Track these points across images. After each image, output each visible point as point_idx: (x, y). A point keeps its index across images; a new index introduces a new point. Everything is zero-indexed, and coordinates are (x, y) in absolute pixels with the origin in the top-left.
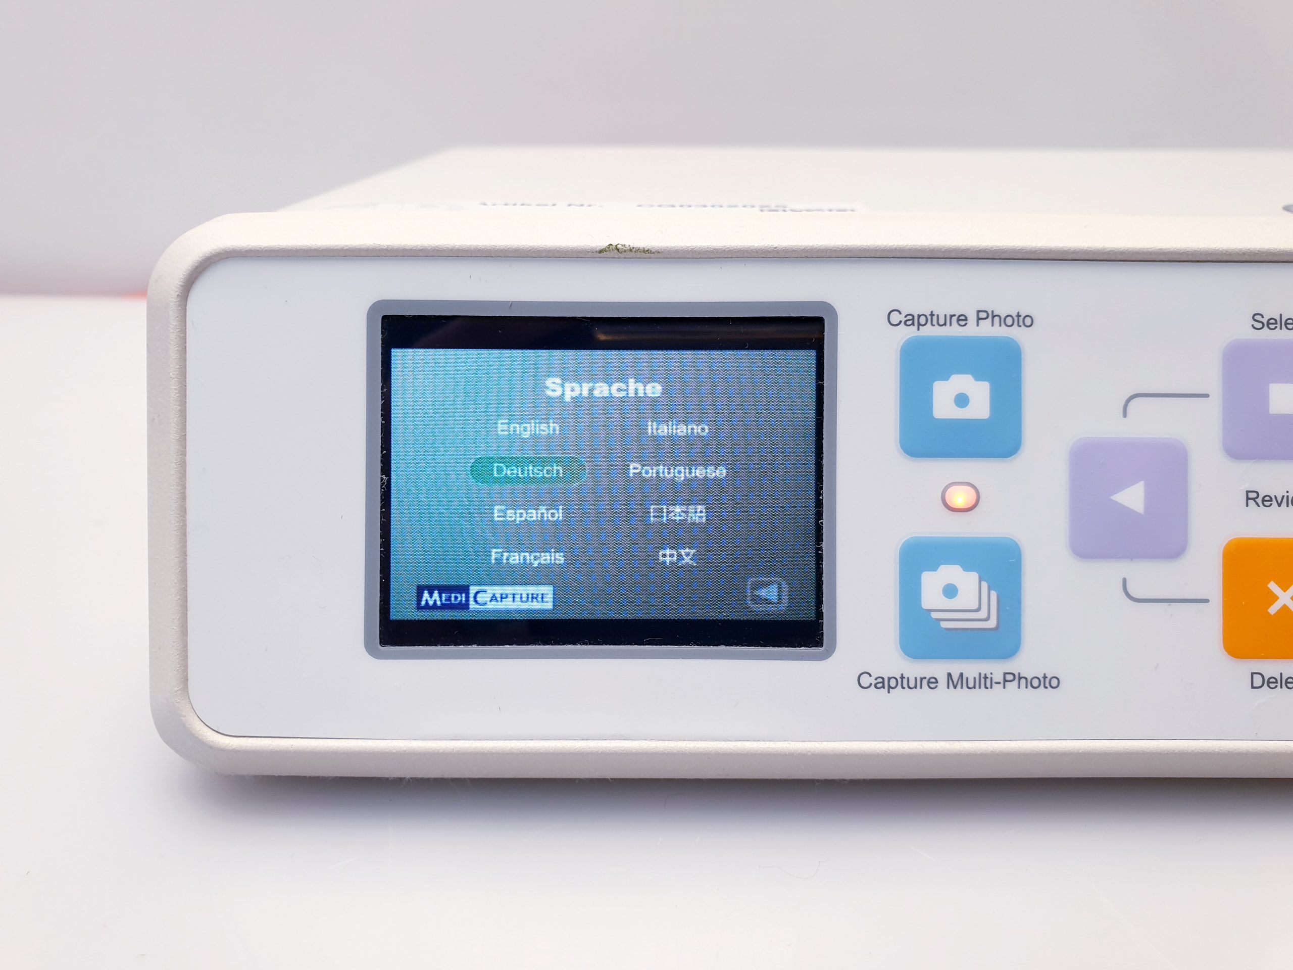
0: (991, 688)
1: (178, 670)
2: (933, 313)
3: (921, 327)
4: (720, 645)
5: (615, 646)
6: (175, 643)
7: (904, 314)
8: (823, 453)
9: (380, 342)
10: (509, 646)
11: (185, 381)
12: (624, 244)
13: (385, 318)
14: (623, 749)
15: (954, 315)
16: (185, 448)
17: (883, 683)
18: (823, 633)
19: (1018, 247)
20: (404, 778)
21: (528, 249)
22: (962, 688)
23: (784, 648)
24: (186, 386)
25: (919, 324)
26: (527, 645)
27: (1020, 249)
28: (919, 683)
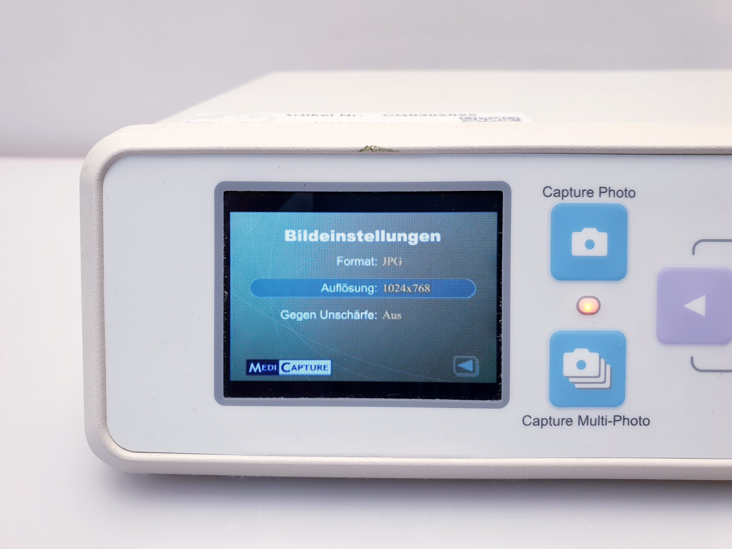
0: (606, 425)
1: (100, 412)
2: (572, 189)
3: (564, 197)
4: (436, 398)
5: (370, 399)
6: (98, 395)
7: (553, 189)
8: (502, 278)
9: (223, 208)
10: (304, 398)
11: (103, 233)
12: (375, 146)
13: (226, 193)
14: (375, 463)
15: (585, 190)
16: (103, 274)
17: (538, 422)
18: (501, 391)
19: (626, 146)
20: (241, 476)
21: (315, 150)
22: (587, 425)
23: (476, 400)
24: (103, 236)
25: (563, 196)
26: (315, 397)
27: (627, 148)
28: (561, 422)
